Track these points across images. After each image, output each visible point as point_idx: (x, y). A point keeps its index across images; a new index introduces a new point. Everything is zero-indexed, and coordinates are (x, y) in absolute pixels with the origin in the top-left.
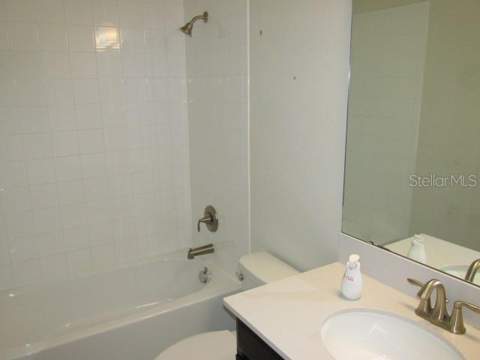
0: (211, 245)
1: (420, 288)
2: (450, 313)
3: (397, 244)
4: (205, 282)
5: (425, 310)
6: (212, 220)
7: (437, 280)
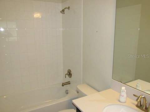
0: (69, 82)
1: (137, 98)
2: (147, 107)
3: (129, 83)
4: (67, 93)
5: (139, 105)
6: (70, 74)
7: (143, 95)
